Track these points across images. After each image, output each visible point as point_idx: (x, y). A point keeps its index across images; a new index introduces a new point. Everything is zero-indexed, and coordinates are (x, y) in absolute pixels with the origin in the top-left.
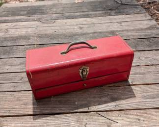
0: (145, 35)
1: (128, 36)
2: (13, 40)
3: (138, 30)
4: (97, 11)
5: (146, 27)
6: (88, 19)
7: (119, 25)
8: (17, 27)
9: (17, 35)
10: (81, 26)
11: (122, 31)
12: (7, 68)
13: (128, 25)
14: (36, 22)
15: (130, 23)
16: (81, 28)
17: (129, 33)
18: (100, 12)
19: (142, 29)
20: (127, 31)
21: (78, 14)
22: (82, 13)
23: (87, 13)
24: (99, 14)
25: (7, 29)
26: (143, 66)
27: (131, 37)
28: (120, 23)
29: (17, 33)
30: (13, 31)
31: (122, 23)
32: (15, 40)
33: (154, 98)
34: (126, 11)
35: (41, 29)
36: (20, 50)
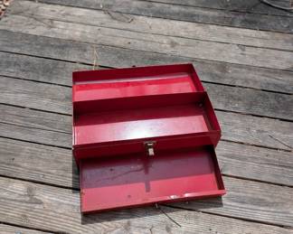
0: (276, 85)
1: (246, 81)
2: (59, 47)
3: (269, 70)
4: (211, 9)
5: (284, 67)
6: (191, 26)
7: (240, 51)
9: (67, 38)
10: (175, 40)
11: (241, 66)
13: (255, 57)
15: (260, 51)
16: (173, 44)
17: (251, 75)
18: (216, 14)
19: (275, 71)
20: (249, 68)
21: (176, 9)
22: (183, 9)
23: (191, 10)
24: (213, 17)
25: (52, 20)
27: (251, 85)
28: (243, 47)
29: (67, 32)
31: (247, 49)
32: (63, 47)
34: (262, 21)
35: (107, 31)
36: (68, 70)
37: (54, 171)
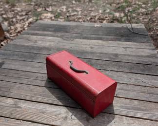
0: (143, 61)
1: (128, 60)
2: (38, 49)
3: (139, 56)
4: (110, 36)
5: (147, 55)
6: (100, 42)
7: (124, 50)
8: (44, 40)
9: (42, 46)
10: (93, 46)
11: (125, 55)
12: (29, 68)
13: (132, 51)
14: (59, 38)
15: (134, 49)
16: (92, 48)
17: (130, 58)
18: (112, 37)
19: (142, 56)
20: (129, 55)
21: (94, 36)
22: (97, 36)
23: (101, 36)
24: (111, 38)
25: (36, 41)
26: (130, 84)
27: (130, 61)
28: (126, 48)
29: (43, 44)
30: (40, 42)
32: (40, 49)
33: (129, 109)
34: (134, 39)
35: (61, 44)
37: (29, 95)
